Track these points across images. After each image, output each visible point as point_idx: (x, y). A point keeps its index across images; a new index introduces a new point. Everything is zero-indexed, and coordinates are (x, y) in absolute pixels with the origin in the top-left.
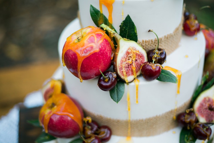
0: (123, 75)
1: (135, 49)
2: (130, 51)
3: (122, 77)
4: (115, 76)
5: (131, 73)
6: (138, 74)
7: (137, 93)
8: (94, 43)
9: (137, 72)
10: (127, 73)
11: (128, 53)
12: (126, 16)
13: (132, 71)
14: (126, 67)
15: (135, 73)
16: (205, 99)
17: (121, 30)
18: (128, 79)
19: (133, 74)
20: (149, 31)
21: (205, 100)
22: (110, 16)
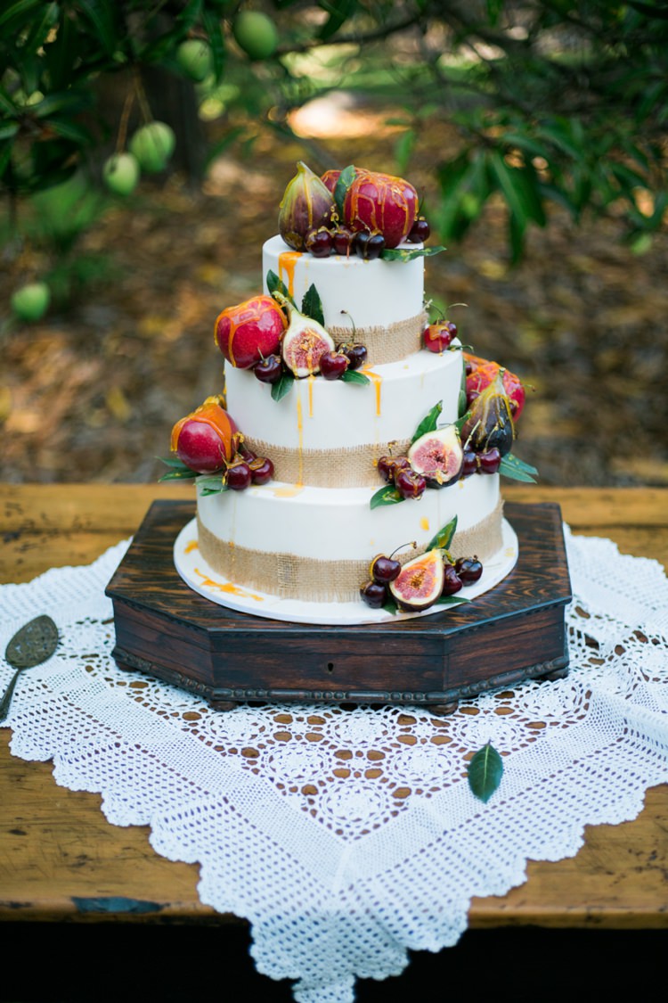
0: (291, 362)
1: (316, 332)
2: (307, 332)
3: (289, 365)
4: (278, 360)
5: (304, 364)
6: (317, 369)
7: (311, 395)
8: (256, 308)
9: (314, 366)
10: (297, 361)
11: (303, 334)
12: (310, 285)
13: (306, 361)
14: (298, 354)
15: (310, 366)
16: (431, 441)
17: (303, 306)
18: (299, 372)
19: (307, 366)
20: (343, 312)
21: (430, 443)
22: (291, 284)
